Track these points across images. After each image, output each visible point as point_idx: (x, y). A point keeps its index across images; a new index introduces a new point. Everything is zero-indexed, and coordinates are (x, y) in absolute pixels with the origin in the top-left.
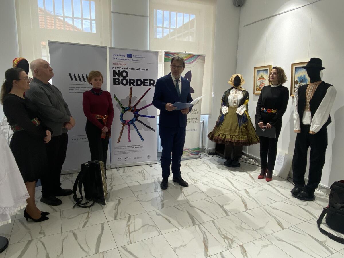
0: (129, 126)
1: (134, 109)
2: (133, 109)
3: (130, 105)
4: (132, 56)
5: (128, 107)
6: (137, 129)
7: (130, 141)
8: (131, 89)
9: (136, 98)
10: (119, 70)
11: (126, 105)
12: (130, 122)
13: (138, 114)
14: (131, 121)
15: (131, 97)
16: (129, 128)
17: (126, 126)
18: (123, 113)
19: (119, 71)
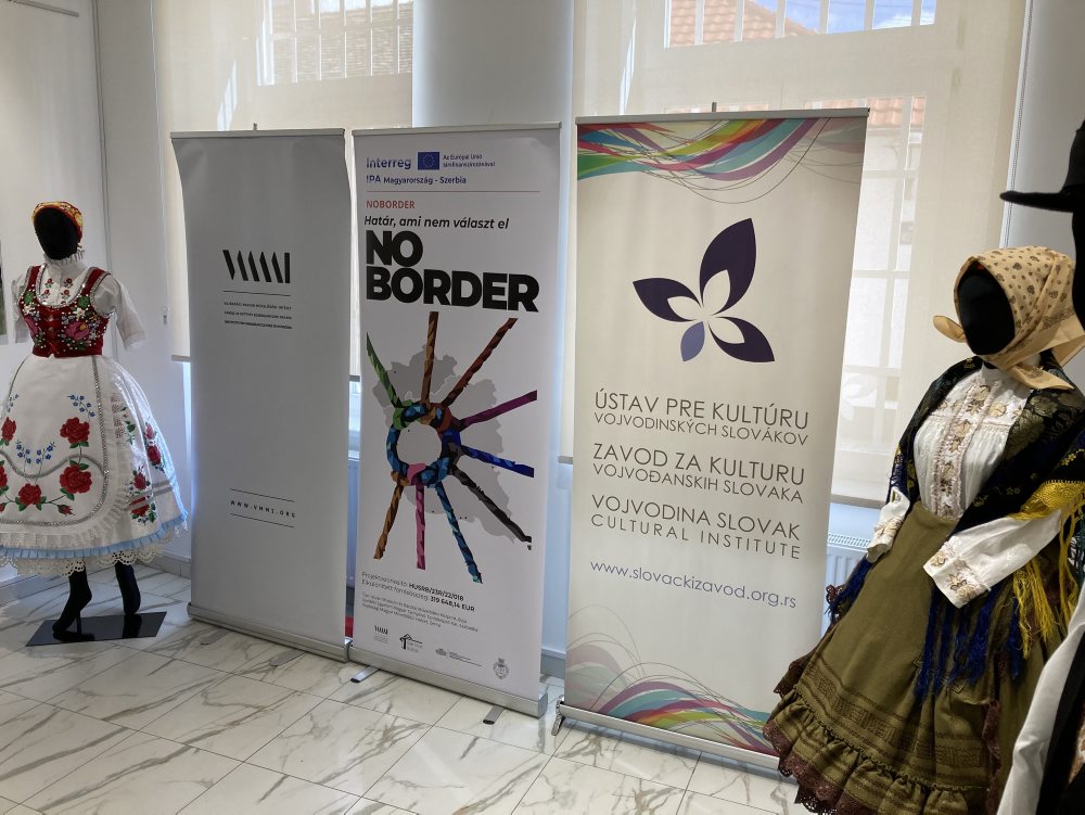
0: (420, 493)
1: (443, 416)
2: (439, 413)
3: (428, 396)
4: (442, 161)
5: (417, 404)
6: (451, 511)
7: (421, 565)
8: (434, 317)
9: (450, 362)
10: (388, 228)
11: (411, 395)
12: (424, 476)
13: (457, 440)
14: (428, 468)
15: (432, 356)
16: (421, 501)
17: (410, 490)
18: (399, 426)
19: (387, 234)
